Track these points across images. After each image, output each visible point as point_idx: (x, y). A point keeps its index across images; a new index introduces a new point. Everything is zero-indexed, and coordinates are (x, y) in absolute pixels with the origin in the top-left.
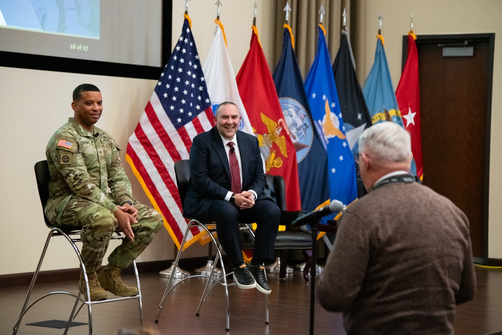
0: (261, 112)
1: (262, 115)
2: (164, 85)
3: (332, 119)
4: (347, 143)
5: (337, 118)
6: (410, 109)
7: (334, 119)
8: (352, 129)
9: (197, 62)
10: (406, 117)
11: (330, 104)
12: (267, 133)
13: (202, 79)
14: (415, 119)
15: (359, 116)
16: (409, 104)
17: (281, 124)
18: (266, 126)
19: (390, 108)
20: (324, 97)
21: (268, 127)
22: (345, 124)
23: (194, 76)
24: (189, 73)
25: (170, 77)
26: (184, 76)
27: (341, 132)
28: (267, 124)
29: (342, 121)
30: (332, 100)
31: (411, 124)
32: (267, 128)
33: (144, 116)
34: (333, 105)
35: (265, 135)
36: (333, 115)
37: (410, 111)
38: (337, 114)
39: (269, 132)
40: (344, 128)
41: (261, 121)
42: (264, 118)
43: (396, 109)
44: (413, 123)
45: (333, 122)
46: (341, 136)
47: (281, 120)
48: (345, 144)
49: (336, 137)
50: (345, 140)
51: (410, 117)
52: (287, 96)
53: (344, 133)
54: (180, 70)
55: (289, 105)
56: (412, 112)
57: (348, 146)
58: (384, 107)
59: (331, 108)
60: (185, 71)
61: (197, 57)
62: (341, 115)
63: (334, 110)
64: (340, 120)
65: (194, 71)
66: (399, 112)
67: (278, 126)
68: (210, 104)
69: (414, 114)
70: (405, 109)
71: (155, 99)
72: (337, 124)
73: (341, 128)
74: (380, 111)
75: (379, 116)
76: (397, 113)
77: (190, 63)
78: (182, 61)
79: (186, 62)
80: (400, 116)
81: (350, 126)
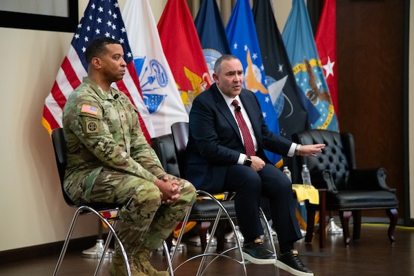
0: (184, 66)
1: (186, 70)
2: (82, 37)
3: (254, 72)
4: (269, 98)
5: (259, 71)
6: (329, 58)
7: (256, 71)
8: (273, 82)
9: (117, 11)
10: (326, 67)
11: (252, 55)
12: (192, 89)
13: (123, 30)
14: (334, 68)
15: (281, 68)
16: (328, 53)
17: (206, 79)
18: (190, 82)
19: (310, 58)
20: (246, 48)
21: (193, 83)
22: (267, 77)
23: (114, 27)
24: (109, 23)
25: (88, 28)
26: (103, 27)
27: (263, 86)
28: (191, 79)
29: (264, 73)
30: (253, 51)
31: (330, 75)
32: (191, 84)
33: (62, 74)
34: (255, 56)
35: (189, 91)
36: (254, 67)
37: (329, 61)
38: (259, 67)
39: (194, 88)
40: (266, 81)
41: (185, 76)
42: (188, 73)
43: (316, 59)
44: (332, 73)
45: (255, 75)
46: (263, 91)
47: (205, 75)
48: (267, 100)
49: (259, 91)
50: (268, 95)
51: (329, 67)
52: (209, 48)
53: (266, 87)
54: (99, 20)
55: (212, 58)
56: (331, 62)
57: (270, 101)
58: (305, 57)
59: (252, 59)
60: (104, 22)
61: (116, 5)
62: (262, 68)
63: (256, 62)
64: (261, 72)
65: (114, 21)
66: (320, 62)
67: (202, 82)
68: (132, 58)
69: (333, 63)
70: (324, 59)
71: (72, 55)
72: (259, 78)
73: (263, 82)
74: (300, 62)
75: (300, 68)
76: (317, 63)
77: (110, 12)
78: (101, 9)
79: (106, 10)
80: (321, 67)
81: (271, 79)
